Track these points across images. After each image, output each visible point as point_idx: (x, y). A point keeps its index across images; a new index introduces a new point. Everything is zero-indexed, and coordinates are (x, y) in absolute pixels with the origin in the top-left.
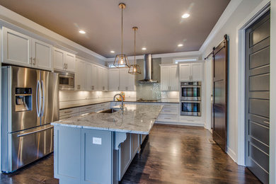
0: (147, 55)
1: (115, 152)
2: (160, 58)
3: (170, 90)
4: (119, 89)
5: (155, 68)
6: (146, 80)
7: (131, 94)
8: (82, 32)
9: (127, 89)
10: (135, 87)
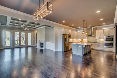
0: (91, 27)
1: (83, 49)
2: (96, 28)
3: (100, 38)
4: (81, 38)
5: (94, 31)
6: (91, 35)
7: (85, 40)
8: (73, 25)
9: (84, 38)
10: (86, 38)
